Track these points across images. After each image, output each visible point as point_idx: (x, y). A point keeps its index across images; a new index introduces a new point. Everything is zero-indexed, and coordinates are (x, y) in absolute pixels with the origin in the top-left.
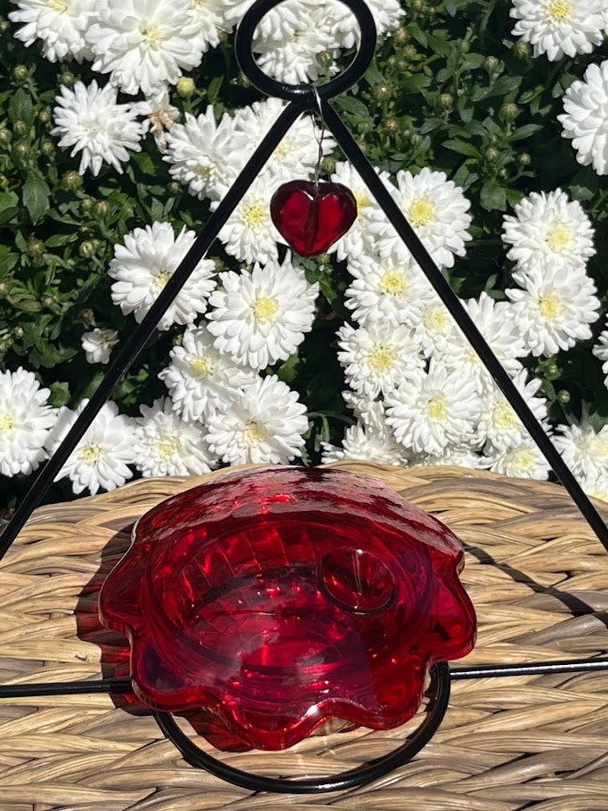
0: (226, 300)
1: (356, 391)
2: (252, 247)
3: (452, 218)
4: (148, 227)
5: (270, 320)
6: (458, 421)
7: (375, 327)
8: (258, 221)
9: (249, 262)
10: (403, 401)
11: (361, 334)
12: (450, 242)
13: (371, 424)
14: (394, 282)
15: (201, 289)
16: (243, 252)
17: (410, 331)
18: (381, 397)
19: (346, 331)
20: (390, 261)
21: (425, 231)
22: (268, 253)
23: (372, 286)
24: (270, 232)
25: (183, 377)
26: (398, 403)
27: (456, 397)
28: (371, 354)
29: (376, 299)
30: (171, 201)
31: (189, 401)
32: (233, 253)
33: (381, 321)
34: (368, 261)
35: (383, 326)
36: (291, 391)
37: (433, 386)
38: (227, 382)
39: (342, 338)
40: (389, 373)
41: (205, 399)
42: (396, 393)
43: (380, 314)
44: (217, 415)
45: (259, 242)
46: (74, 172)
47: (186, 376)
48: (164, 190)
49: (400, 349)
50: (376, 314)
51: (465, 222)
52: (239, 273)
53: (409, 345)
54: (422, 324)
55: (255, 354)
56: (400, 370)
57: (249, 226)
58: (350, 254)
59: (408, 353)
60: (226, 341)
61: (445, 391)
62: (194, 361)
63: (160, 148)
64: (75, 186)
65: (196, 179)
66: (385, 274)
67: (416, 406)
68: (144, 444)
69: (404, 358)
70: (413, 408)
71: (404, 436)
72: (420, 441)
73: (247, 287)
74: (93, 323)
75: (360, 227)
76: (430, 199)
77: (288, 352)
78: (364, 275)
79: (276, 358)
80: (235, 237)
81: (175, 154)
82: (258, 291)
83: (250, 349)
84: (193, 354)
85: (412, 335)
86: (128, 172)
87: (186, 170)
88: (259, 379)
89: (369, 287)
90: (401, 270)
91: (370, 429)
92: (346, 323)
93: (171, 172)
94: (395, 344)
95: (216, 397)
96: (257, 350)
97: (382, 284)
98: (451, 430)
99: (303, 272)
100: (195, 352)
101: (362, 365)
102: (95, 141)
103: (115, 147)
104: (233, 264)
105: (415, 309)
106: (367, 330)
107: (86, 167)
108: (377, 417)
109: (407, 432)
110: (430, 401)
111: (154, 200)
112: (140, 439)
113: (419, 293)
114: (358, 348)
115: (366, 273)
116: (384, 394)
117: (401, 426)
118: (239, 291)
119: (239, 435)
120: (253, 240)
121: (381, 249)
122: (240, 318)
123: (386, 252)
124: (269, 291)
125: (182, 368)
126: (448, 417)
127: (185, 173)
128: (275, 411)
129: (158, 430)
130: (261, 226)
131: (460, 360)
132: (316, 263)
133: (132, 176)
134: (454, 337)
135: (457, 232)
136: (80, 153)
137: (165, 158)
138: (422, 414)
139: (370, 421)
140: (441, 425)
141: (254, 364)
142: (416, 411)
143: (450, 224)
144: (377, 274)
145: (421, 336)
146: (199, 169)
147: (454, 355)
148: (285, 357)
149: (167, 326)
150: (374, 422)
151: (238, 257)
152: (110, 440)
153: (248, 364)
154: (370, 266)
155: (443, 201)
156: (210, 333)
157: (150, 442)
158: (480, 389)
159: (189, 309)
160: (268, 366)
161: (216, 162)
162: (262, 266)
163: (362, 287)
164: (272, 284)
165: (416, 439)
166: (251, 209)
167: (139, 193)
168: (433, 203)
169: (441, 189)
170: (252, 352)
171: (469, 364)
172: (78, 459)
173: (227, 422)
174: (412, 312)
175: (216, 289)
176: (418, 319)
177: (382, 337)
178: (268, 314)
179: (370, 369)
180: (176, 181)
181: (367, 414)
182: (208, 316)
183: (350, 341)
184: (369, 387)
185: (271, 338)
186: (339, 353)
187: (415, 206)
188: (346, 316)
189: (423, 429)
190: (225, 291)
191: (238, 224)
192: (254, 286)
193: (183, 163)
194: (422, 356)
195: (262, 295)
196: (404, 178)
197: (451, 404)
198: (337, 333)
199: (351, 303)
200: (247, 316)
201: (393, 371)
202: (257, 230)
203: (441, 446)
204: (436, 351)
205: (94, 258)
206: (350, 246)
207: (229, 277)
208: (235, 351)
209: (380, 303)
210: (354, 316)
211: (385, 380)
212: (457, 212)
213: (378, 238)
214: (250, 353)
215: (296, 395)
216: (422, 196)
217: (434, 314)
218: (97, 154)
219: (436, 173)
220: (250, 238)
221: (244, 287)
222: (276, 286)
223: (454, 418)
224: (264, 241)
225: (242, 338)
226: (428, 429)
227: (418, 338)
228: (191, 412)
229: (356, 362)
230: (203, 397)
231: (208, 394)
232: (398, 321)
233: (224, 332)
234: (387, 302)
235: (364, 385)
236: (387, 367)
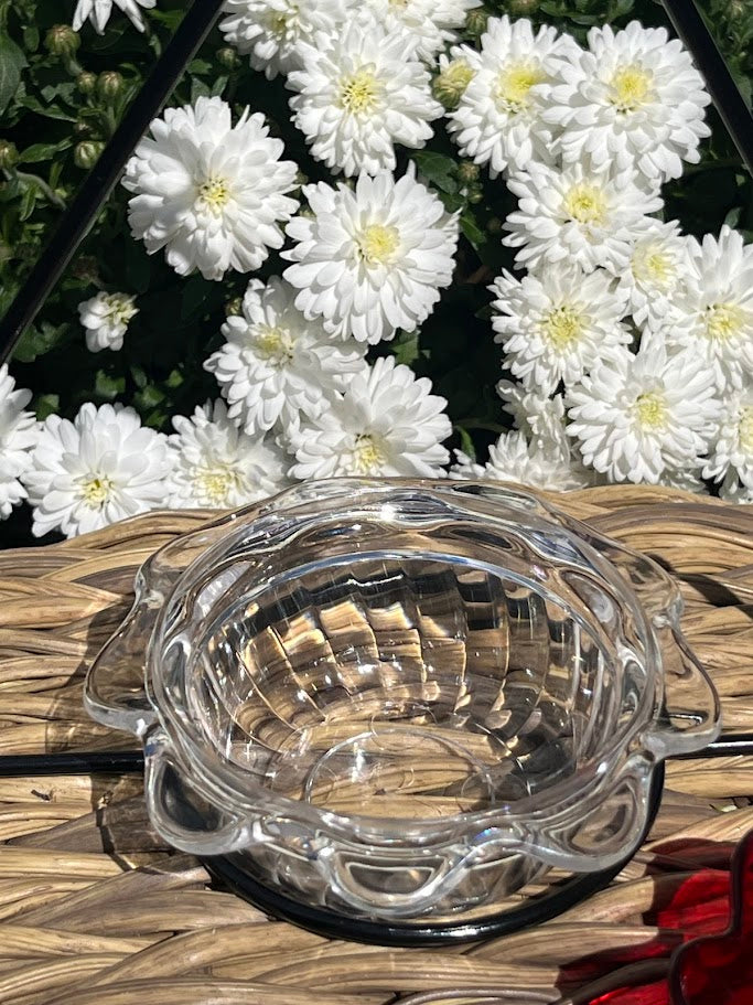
0: (314, 229)
1: (521, 380)
2: (355, 145)
3: (680, 95)
4: (187, 106)
5: (384, 263)
6: (683, 431)
7: (554, 273)
9: (349, 172)
10: (596, 396)
11: (530, 287)
12: (677, 136)
13: (542, 433)
14: (585, 203)
15: (276, 207)
16: (340, 152)
17: (610, 281)
18: (561, 388)
19: (505, 283)
20: (579, 167)
21: (639, 116)
22: (380, 155)
23: (552, 210)
24: (385, 118)
26: (590, 399)
27: (684, 391)
28: (546, 318)
29: (556, 229)
30: (222, 80)
31: (255, 400)
32: (323, 157)
33: (564, 263)
34: (541, 171)
35: (569, 270)
36: (416, 378)
37: (645, 371)
38: (318, 367)
39: (499, 295)
40: (575, 350)
41: (281, 397)
42: (586, 382)
43: (565, 252)
45: (366, 137)
46: (65, 27)
47: (251, 359)
49: (594, 309)
50: (557, 251)
51: (700, 104)
52: (335, 187)
53: (609, 304)
54: (629, 271)
55: (364, 316)
56: (593, 345)
57: (350, 109)
58: (511, 160)
59: (606, 318)
60: (315, 297)
61: (665, 380)
64: (67, 51)
65: (261, 38)
66: (571, 189)
67: (618, 404)
68: (183, 477)
69: (600, 324)
70: (612, 407)
71: (596, 453)
72: (624, 464)
73: (348, 207)
75: (528, 118)
76: (644, 68)
78: (535, 191)
79: (395, 328)
80: (328, 127)
82: (365, 215)
83: (353, 311)
84: (260, 325)
85: (612, 289)
86: (153, 43)
87: (247, 21)
88: (365, 365)
89: (544, 209)
90: (597, 183)
91: (540, 442)
92: (504, 271)
93: (224, 27)
94: (587, 302)
95: (299, 391)
96: (365, 312)
97: (566, 206)
98: (673, 446)
100: (263, 322)
101: (533, 337)
105: (613, 242)
106: (540, 280)
107: (84, 16)
108: (553, 423)
109: (602, 446)
110: (639, 398)
111: (195, 81)
113: (627, 219)
114: (526, 308)
115: (539, 188)
116: (566, 385)
117: (591, 438)
118: (335, 213)
119: (346, 459)
120: (356, 135)
121: (565, 147)
122: (338, 257)
123: (572, 154)
124: (383, 214)
126: (668, 424)
127: (246, 27)
128: (399, 413)
129: (205, 452)
130: (369, 110)
131: (691, 333)
134: (682, 295)
135: (688, 121)
138: (628, 416)
139: (539, 429)
140: (657, 438)
141: (360, 336)
142: (616, 412)
143: (676, 106)
144: (556, 188)
145: (628, 290)
146: (269, 18)
147: (683, 325)
148: (409, 325)
149: (218, 274)
150: (547, 430)
151: (331, 164)
152: (126, 467)
153: (351, 337)
154: (547, 177)
155: (665, 70)
156: (289, 284)
158: (722, 382)
159: (255, 243)
160: (382, 340)
161: (296, 7)
162: (372, 176)
163: (533, 212)
164: (388, 203)
165: (616, 457)
168: (650, 72)
169: (661, 51)
170: (357, 315)
171: (705, 342)
172: (75, 498)
174: (615, 248)
175: (298, 212)
176: (624, 260)
177: (565, 288)
178: (383, 252)
179: (544, 343)
180: (230, 44)
181: (536, 418)
182: (286, 255)
183: (512, 299)
184: (542, 375)
185: (387, 291)
186: (493, 318)
187: (619, 78)
188: (506, 259)
189: (628, 443)
190: (314, 216)
191: (332, 107)
192: (360, 206)
193: (243, 13)
195: (372, 220)
196: (598, 37)
197: (673, 403)
198: (491, 287)
199: (514, 238)
200: (348, 254)
201: (582, 347)
202: (363, 117)
203: (654, 471)
204: (651, 317)
206: (513, 148)
207: (318, 193)
208: (329, 313)
209: (562, 234)
210: (519, 257)
211: (567, 362)
212: (687, 87)
213: (559, 131)
214: (352, 317)
215: (427, 384)
216: (630, 63)
217: (649, 256)
219: (651, 29)
220: (351, 126)
221: (343, 206)
222: (394, 212)
223: (678, 425)
224: (374, 133)
225: (341, 289)
226: (637, 444)
227: (623, 293)
228: (260, 417)
229: (522, 331)
230: (279, 391)
231: (289, 390)
232: (593, 262)
233: (310, 281)
234: (574, 232)
235: (533, 372)
236: (572, 340)
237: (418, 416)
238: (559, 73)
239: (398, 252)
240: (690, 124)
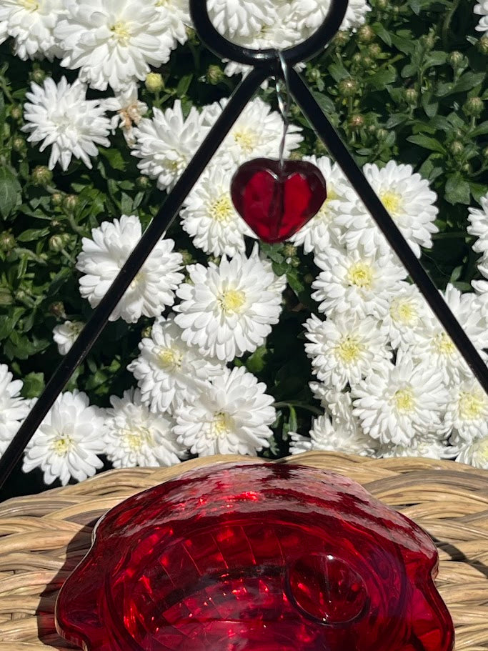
0: (193, 292)
1: (323, 382)
2: (220, 240)
3: (419, 210)
4: (115, 221)
5: (237, 312)
6: (425, 412)
7: (343, 319)
8: (225, 214)
9: (217, 255)
10: (371, 393)
11: (329, 327)
12: (417, 234)
13: (338, 415)
14: (360, 273)
15: (169, 282)
16: (211, 245)
17: (377, 322)
18: (348, 388)
19: (313, 323)
20: (357, 253)
22: (236, 246)
23: (340, 279)
24: (237, 224)
25: (152, 369)
26: (366, 394)
27: (425, 387)
28: (339, 346)
29: (343, 290)
30: (140, 195)
31: (157, 393)
32: (200, 246)
33: (348, 313)
34: (335, 253)
35: (351, 318)
36: (258, 382)
37: (400, 377)
38: (195, 374)
39: (309, 330)
40: (356, 365)
41: (173, 391)
42: (363, 384)
43: (348, 306)
44: (185, 406)
45: (226, 235)
46: (43, 167)
47: (155, 368)
48: (133, 185)
49: (367, 341)
50: (342, 306)
51: (431, 213)
52: (207, 266)
53: (375, 337)
54: (389, 316)
55: (224, 345)
56: (368, 362)
57: (216, 219)
58: (316, 246)
59: (375, 345)
60: (194, 333)
61: (412, 382)
62: (162, 352)
63: (128, 143)
64: (45, 181)
65: (163, 173)
66: (351, 266)
67: (383, 398)
68: (114, 434)
69: (371, 349)
70: (380, 399)
71: (371, 427)
72: (388, 432)
73: (214, 279)
74: (64, 316)
75: (327, 220)
76: (396, 193)
77: (254, 343)
78: (331, 267)
79: (243, 350)
80: (202, 230)
81: (142, 148)
82: (225, 283)
83: (217, 342)
84: (162, 346)
85: (379, 327)
86: (99, 168)
87: (154, 164)
88: (226, 370)
89: (335, 278)
90: (368, 263)
91: (337, 420)
92: (313, 315)
93: (140, 166)
94: (362, 335)
95: (183, 389)
96: (225, 342)
97: (349, 276)
98: (419, 421)
99: (270, 265)
100: (163, 344)
101: (330, 357)
102: (64, 136)
103: (84, 141)
104: (201, 257)
105: (380, 300)
106: (334, 322)
107: (55, 162)
108: (344, 408)
109: (375, 422)
110: (397, 392)
111: (124, 194)
112: (111, 429)
113: (387, 285)
114: (325, 340)
115: (333, 265)
116: (351, 386)
117: (368, 418)
118: (206, 283)
119: (207, 426)
120: (220, 234)
121: (348, 241)
122: (207, 310)
123: (353, 244)
124: (236, 283)
125: (151, 359)
126: (416, 408)
127: (153, 167)
128: (242, 403)
129: (128, 421)
130: (228, 218)
131: (427, 351)
132: (283, 255)
133: (103, 172)
134: (421, 329)
135: (423, 224)
136: (49, 148)
137: (134, 153)
138: (390, 405)
139: (337, 412)
140: (409, 416)
141: (221, 356)
142: (383, 402)
143: (416, 216)
144: (343, 265)
145: (388, 328)
146: (167, 163)
147: (422, 346)
148: (252, 349)
149: (135, 319)
150: (341, 413)
151: (205, 250)
152: (80, 431)
153: (216, 356)
154: (338, 258)
155: (410, 192)
156: (178, 325)
157: (120, 433)
158: (447, 379)
159: (156, 302)
160: (236, 357)
161: (183, 156)
162: (229, 259)
163: (329, 279)
164: (240, 275)
165: (384, 429)
166: (218, 203)
167: (110, 188)
168: (400, 195)
169: (407, 181)
170: (219, 344)
171: (436, 356)
172: (49, 450)
173: (194, 413)
174: (379, 303)
175: (184, 282)
176: (384, 311)
177: (349, 328)
178: (236, 306)
179: (337, 360)
180: (144, 175)
181: (334, 404)
182: (176, 308)
183: (318, 333)
184: (336, 379)
185: (238, 331)
186: (306, 345)
188: (312, 308)
189: (390, 420)
190: (193, 284)
191: (205, 217)
192: (221, 278)
193: (151, 158)
194: (388, 347)
195: (229, 287)
196: (370, 171)
197: (418, 395)
198: (304, 325)
199: (318, 295)
200: (214, 308)
201: (360, 363)
202: (224, 223)
203: (408, 437)
204: (403, 343)
205: (64, 252)
206: (317, 238)
207: (196, 270)
208: (202, 343)
209: (347, 295)
210: (321, 308)
211: (351, 372)
212: (423, 204)
213: (344, 230)
214: (217, 346)
215: (263, 386)
216: (388, 189)
217: (401, 306)
218: (66, 149)
219: (402, 166)
220: (217, 230)
221: (211, 279)
222: (243, 280)
223: (421, 409)
224: (231, 233)
225: (209, 330)
226: (396, 420)
227: (385, 330)
228: (159, 403)
229: (323, 353)
230: (171, 388)
231: (176, 386)
232: (365, 313)
233: (191, 324)
234: (354, 295)
235: (331, 376)
236: (354, 359)
237: (254, 406)
238: (344, 194)
239: (245, 306)
240: (426, 226)
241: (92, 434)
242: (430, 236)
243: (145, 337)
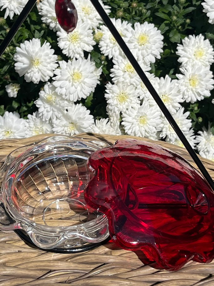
0: (61, 72)
2: (73, 51)
3: (155, 42)
4: (30, 40)
5: (78, 81)
6: (151, 127)
7: (121, 85)
8: (76, 41)
9: (72, 58)
10: (130, 116)
11: (115, 87)
12: (154, 52)
14: (130, 67)
15: (52, 67)
16: (69, 53)
17: (135, 88)
19: (109, 85)
21: (144, 47)
22: (80, 54)
23: (122, 68)
24: (80, 45)
25: (43, 103)
26: (128, 116)
27: (152, 117)
28: (118, 95)
29: (122, 73)
30: (43, 32)
31: (45, 112)
32: (65, 53)
33: (123, 82)
34: (121, 58)
35: (124, 84)
36: (87, 110)
37: (142, 111)
38: (60, 105)
39: (107, 88)
40: (124, 104)
41: (51, 112)
42: (127, 111)
43: (123, 80)
44: (56, 120)
45: (75, 49)
46: (2, 18)
47: (44, 103)
48: (40, 27)
49: (130, 94)
50: (121, 79)
51: (161, 44)
52: (67, 62)
53: (133, 93)
54: (140, 85)
56: (129, 103)
57: (72, 42)
60: (60, 89)
61: (147, 114)
62: (48, 96)
63: (38, 9)
64: (3, 24)
66: (127, 64)
67: (135, 118)
68: (29, 130)
69: (131, 98)
70: (133, 118)
71: (129, 129)
72: (134, 133)
76: (146, 34)
77: (86, 95)
78: (118, 63)
79: (81, 97)
80: (66, 47)
81: (43, 11)
82: (74, 69)
83: (70, 94)
84: (47, 94)
85: (135, 90)
86: (27, 20)
87: (48, 18)
88: (74, 104)
89: (120, 68)
92: (109, 82)
93: (42, 19)
94: (128, 92)
95: (55, 111)
96: (73, 94)
97: (125, 68)
99: (95, 63)
100: (49, 93)
101: (114, 100)
102: (11, 5)
103: (19, 8)
104: (66, 58)
105: (137, 78)
106: (117, 86)
107: (7, 16)
110: (141, 117)
111: (36, 31)
112: (28, 128)
114: (113, 92)
116: (122, 113)
117: (128, 126)
118: (66, 69)
119: (66, 128)
120: (73, 49)
122: (66, 80)
124: (78, 69)
125: (43, 100)
126: (147, 124)
127: (48, 19)
128: (80, 119)
129: (34, 124)
130: (77, 42)
132: (100, 60)
133: (29, 22)
136: (5, 10)
137: (40, 13)
138: (137, 122)
140: (144, 128)
141: (72, 100)
142: (134, 120)
143: (154, 45)
144: (123, 63)
145: (139, 90)
146: (53, 18)
148: (85, 97)
149: (37, 82)
151: (67, 55)
152: (15, 128)
153: (69, 100)
154: (121, 60)
155: (152, 35)
156: (54, 86)
157: (31, 129)
159: (46, 75)
160: (77, 100)
162: (76, 59)
163: (117, 68)
164: (80, 67)
165: (133, 131)
166: (73, 36)
167: (31, 28)
168: (148, 36)
169: (151, 30)
172: (3, 135)
173: (61, 123)
174: (136, 80)
175: (58, 68)
176: (138, 83)
177: (123, 89)
178: (78, 79)
179: (117, 102)
180: (44, 23)
182: (53, 78)
183: (110, 89)
184: (116, 109)
185: (79, 88)
186: (105, 94)
187: (140, 37)
189: (136, 128)
190: (61, 69)
191: (67, 41)
192: (73, 67)
193: (46, 16)
194: (139, 98)
195: (76, 71)
196: (137, 25)
197: (149, 119)
198: (105, 86)
199: (112, 75)
200: (69, 79)
201: (126, 103)
202: (75, 44)
204: (145, 97)
205: (10, 54)
206: (114, 53)
207: (63, 63)
208: (64, 93)
209: (123, 75)
210: (112, 80)
211: (122, 107)
212: (158, 40)
214: (70, 95)
215: (89, 111)
216: (143, 33)
218: (12, 10)
219: (150, 24)
220: (72, 47)
221: (68, 67)
222: (81, 69)
223: (149, 125)
224: (78, 49)
225: (67, 88)
226: (139, 128)
227: (137, 91)
228: (46, 117)
229: (112, 98)
230: (51, 111)
231: (52, 110)
232: (130, 83)
233: (59, 85)
234: (126, 75)
235: (114, 108)
236: (124, 101)
237: (85, 120)
238: (125, 34)
239: (82, 79)
240: (158, 49)
241: (20, 130)
242: (159, 54)
243: (42, 90)
